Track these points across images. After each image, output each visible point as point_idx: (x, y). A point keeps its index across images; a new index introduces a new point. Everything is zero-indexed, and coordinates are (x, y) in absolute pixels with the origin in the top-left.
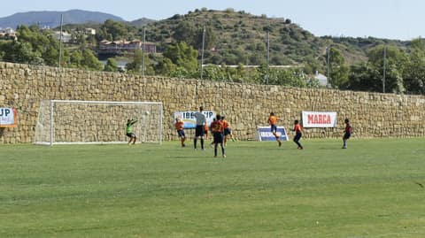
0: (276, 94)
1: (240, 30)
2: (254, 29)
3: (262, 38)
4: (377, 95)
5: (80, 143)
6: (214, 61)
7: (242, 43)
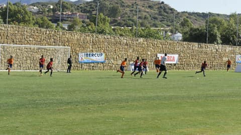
0: (141, 43)
1: (135, 7)
2: (143, 7)
3: (148, 12)
4: (203, 45)
5: (19, 71)
6: (119, 24)
7: (136, 15)
